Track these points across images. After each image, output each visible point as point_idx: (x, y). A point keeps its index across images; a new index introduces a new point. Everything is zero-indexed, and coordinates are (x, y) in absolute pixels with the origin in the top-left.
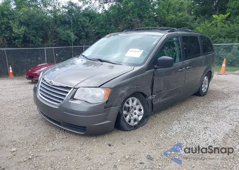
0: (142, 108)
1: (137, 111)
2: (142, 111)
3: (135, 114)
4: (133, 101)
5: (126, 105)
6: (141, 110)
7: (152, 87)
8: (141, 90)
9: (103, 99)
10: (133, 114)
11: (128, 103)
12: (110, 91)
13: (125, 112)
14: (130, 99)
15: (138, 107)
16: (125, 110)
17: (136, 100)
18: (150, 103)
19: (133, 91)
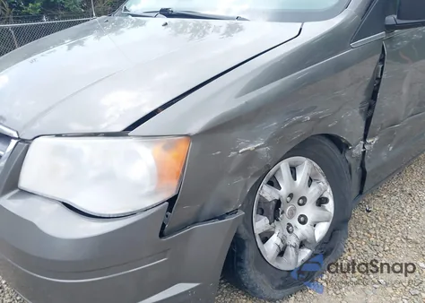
0: (329, 194)
1: (309, 211)
2: (330, 206)
3: (303, 220)
4: (293, 170)
5: (267, 193)
6: (326, 200)
7: (371, 108)
8: (331, 128)
9: (152, 188)
10: (295, 222)
11: (273, 183)
12: (183, 148)
13: (261, 224)
14: (284, 166)
15: (313, 193)
16: (262, 212)
17: (306, 167)
18: (356, 168)
19: (297, 136)
